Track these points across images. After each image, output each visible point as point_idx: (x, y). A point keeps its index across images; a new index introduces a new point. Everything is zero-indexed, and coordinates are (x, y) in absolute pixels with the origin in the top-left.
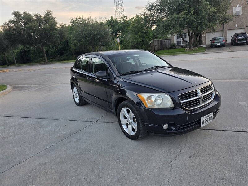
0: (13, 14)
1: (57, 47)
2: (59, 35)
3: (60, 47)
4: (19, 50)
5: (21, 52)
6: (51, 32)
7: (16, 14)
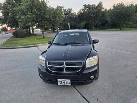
0: (83, 6)
1: (102, 22)
2: (101, 15)
3: (104, 21)
4: (85, 23)
5: (85, 24)
6: (97, 14)
7: (85, 6)
